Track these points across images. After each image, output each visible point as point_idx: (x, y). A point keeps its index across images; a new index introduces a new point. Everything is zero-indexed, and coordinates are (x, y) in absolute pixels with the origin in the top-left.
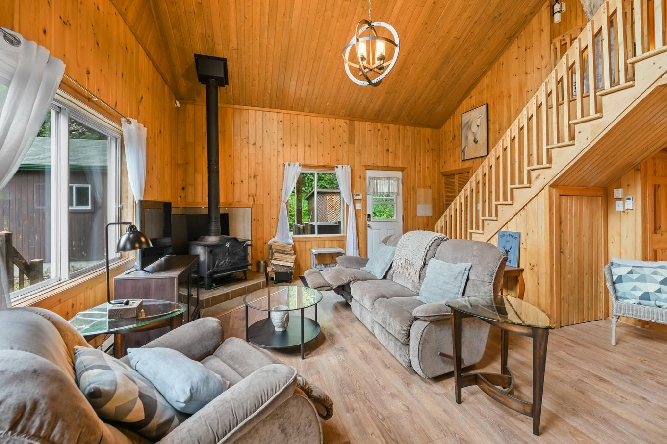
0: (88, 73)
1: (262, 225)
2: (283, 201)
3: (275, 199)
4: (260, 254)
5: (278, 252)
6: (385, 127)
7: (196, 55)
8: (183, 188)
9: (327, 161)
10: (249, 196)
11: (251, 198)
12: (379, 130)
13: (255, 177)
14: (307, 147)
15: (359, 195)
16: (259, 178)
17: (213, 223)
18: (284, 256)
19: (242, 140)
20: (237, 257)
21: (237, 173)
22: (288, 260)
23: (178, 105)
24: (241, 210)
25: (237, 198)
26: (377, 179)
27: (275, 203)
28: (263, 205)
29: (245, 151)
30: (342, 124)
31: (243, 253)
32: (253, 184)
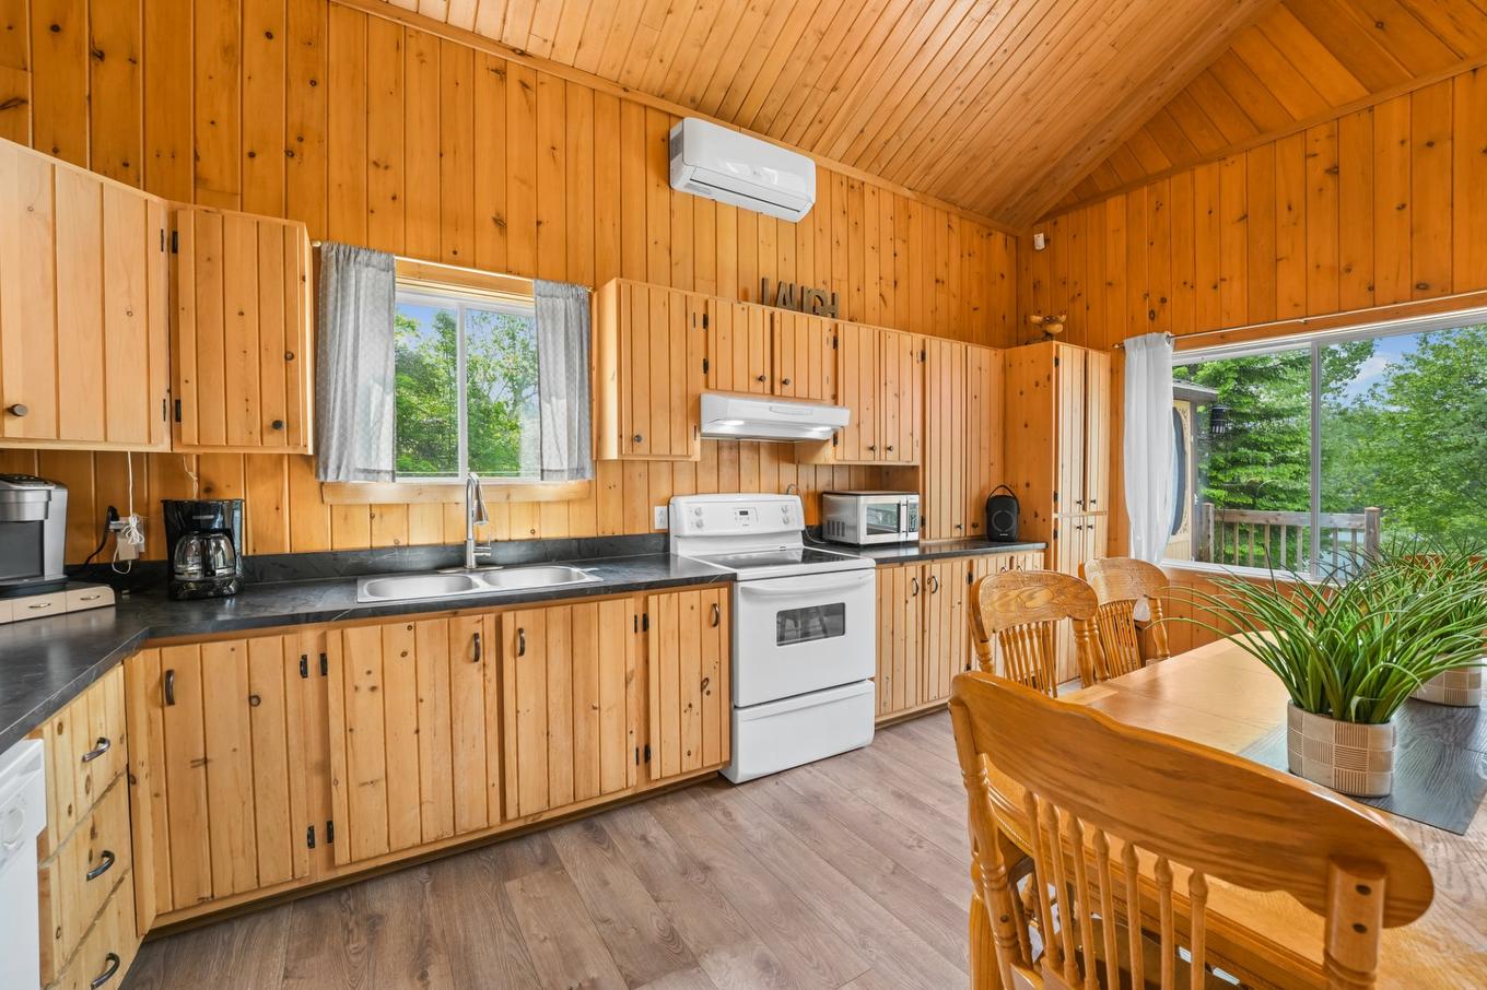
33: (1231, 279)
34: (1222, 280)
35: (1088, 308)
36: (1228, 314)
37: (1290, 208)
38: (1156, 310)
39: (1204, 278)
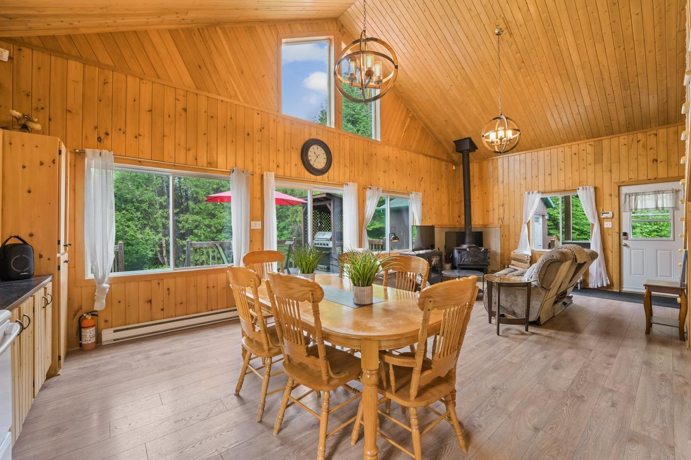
0: (393, 183)
1: (509, 240)
2: (524, 221)
3: (519, 220)
4: (506, 260)
5: (515, 259)
6: (650, 135)
7: (454, 142)
8: (459, 216)
9: (569, 185)
10: (499, 219)
11: (500, 221)
12: (638, 141)
13: (503, 205)
14: (547, 176)
15: (608, 213)
16: (506, 206)
17: (467, 237)
18: (519, 263)
19: (493, 180)
20: (478, 258)
21: (491, 204)
22: (522, 266)
23: (454, 168)
24: (493, 229)
25: (491, 220)
26: (636, 194)
27: (519, 223)
28: (509, 226)
29: (496, 187)
30: (587, 146)
31: (483, 257)
32: (502, 210)
33: (144, 136)
34: (139, 135)
35: (50, 120)
36: (142, 152)
37: (169, 116)
38: (102, 138)
39: (130, 132)
